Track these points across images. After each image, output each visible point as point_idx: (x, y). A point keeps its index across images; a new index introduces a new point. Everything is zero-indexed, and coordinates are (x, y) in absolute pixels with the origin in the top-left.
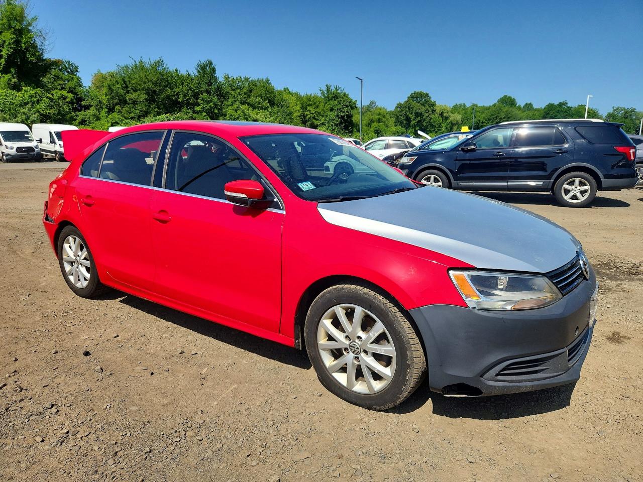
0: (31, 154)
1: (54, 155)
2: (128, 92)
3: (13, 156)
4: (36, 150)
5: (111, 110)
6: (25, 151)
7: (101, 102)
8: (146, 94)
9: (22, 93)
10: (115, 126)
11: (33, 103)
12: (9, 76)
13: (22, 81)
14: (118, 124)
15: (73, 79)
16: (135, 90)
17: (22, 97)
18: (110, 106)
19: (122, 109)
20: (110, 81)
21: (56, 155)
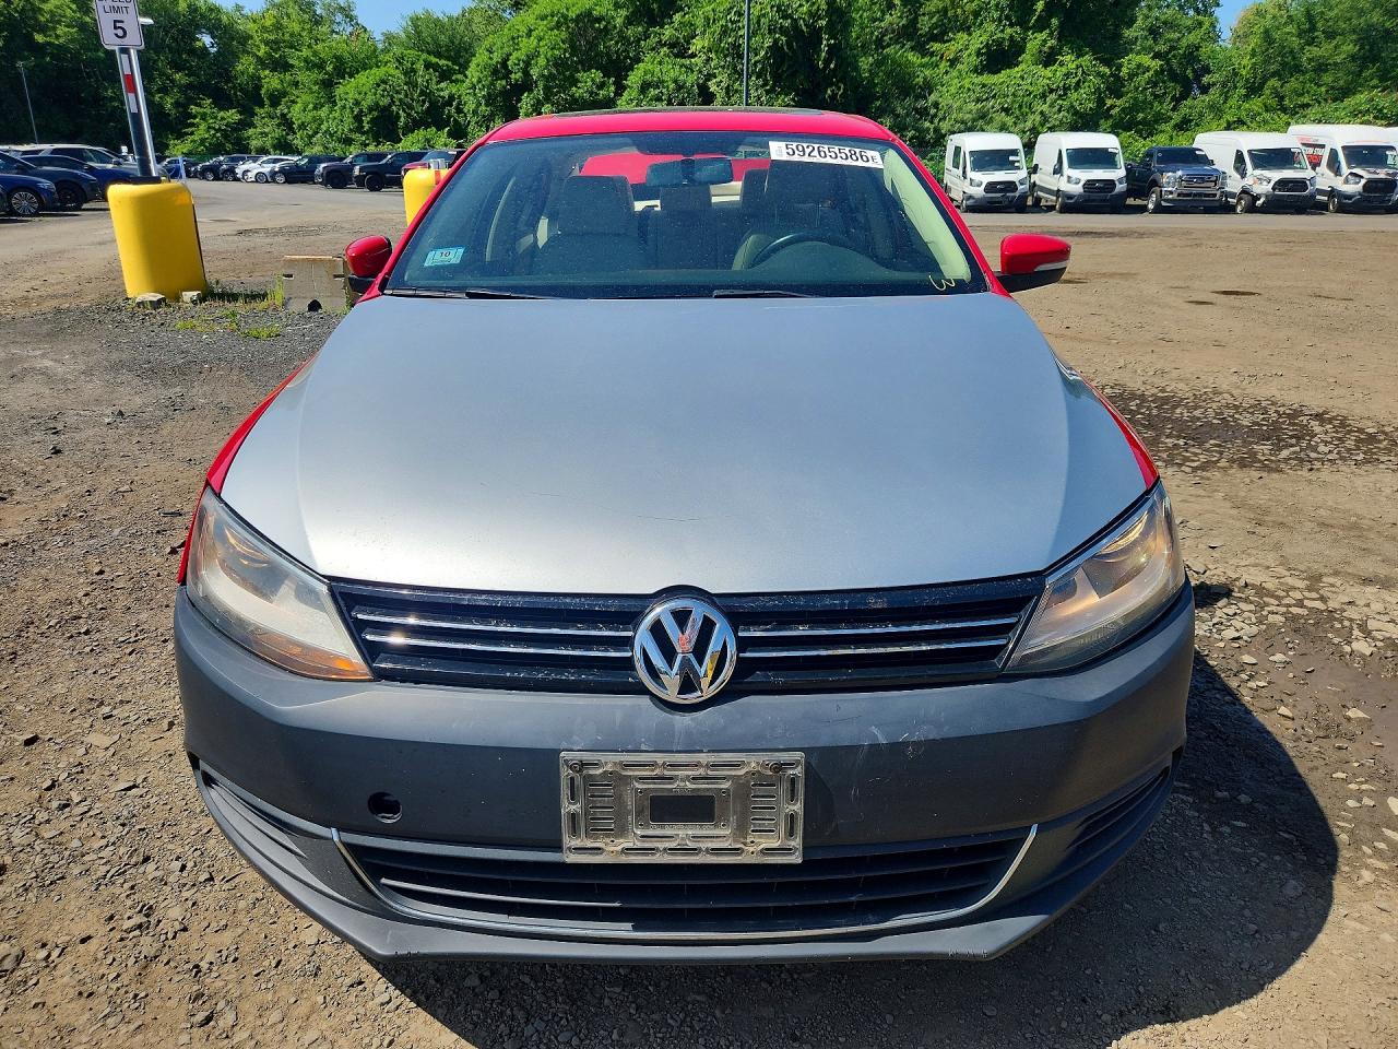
0: (1008, 197)
1: (1055, 198)
2: (1311, 42)
3: (977, 200)
4: (1020, 187)
5: (1254, 90)
6: (1000, 191)
7: (1235, 74)
8: (1355, 43)
9: (1054, 68)
10: (1234, 129)
11: (1066, 89)
12: (1044, 35)
13: (1067, 42)
14: (1244, 123)
15: (1200, 24)
16: (1330, 35)
17: (1049, 79)
18: (1254, 82)
19: (1282, 87)
20: (1274, 17)
21: (1058, 198)
